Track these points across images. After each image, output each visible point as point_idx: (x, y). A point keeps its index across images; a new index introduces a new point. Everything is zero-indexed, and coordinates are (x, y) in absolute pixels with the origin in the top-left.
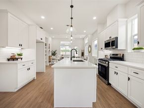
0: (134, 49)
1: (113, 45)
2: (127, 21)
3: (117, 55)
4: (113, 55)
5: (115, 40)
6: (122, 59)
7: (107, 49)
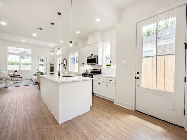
0: (107, 66)
1: (95, 61)
2: (103, 44)
3: (96, 69)
4: (94, 69)
5: (96, 57)
6: (100, 73)
7: (88, 65)
